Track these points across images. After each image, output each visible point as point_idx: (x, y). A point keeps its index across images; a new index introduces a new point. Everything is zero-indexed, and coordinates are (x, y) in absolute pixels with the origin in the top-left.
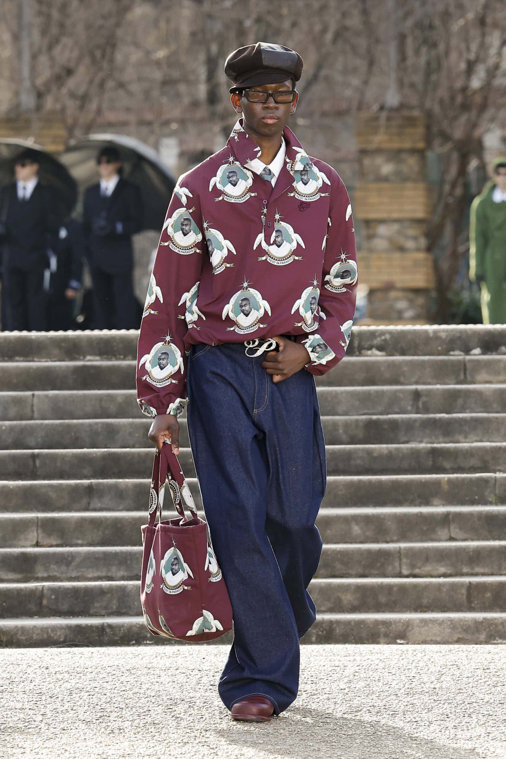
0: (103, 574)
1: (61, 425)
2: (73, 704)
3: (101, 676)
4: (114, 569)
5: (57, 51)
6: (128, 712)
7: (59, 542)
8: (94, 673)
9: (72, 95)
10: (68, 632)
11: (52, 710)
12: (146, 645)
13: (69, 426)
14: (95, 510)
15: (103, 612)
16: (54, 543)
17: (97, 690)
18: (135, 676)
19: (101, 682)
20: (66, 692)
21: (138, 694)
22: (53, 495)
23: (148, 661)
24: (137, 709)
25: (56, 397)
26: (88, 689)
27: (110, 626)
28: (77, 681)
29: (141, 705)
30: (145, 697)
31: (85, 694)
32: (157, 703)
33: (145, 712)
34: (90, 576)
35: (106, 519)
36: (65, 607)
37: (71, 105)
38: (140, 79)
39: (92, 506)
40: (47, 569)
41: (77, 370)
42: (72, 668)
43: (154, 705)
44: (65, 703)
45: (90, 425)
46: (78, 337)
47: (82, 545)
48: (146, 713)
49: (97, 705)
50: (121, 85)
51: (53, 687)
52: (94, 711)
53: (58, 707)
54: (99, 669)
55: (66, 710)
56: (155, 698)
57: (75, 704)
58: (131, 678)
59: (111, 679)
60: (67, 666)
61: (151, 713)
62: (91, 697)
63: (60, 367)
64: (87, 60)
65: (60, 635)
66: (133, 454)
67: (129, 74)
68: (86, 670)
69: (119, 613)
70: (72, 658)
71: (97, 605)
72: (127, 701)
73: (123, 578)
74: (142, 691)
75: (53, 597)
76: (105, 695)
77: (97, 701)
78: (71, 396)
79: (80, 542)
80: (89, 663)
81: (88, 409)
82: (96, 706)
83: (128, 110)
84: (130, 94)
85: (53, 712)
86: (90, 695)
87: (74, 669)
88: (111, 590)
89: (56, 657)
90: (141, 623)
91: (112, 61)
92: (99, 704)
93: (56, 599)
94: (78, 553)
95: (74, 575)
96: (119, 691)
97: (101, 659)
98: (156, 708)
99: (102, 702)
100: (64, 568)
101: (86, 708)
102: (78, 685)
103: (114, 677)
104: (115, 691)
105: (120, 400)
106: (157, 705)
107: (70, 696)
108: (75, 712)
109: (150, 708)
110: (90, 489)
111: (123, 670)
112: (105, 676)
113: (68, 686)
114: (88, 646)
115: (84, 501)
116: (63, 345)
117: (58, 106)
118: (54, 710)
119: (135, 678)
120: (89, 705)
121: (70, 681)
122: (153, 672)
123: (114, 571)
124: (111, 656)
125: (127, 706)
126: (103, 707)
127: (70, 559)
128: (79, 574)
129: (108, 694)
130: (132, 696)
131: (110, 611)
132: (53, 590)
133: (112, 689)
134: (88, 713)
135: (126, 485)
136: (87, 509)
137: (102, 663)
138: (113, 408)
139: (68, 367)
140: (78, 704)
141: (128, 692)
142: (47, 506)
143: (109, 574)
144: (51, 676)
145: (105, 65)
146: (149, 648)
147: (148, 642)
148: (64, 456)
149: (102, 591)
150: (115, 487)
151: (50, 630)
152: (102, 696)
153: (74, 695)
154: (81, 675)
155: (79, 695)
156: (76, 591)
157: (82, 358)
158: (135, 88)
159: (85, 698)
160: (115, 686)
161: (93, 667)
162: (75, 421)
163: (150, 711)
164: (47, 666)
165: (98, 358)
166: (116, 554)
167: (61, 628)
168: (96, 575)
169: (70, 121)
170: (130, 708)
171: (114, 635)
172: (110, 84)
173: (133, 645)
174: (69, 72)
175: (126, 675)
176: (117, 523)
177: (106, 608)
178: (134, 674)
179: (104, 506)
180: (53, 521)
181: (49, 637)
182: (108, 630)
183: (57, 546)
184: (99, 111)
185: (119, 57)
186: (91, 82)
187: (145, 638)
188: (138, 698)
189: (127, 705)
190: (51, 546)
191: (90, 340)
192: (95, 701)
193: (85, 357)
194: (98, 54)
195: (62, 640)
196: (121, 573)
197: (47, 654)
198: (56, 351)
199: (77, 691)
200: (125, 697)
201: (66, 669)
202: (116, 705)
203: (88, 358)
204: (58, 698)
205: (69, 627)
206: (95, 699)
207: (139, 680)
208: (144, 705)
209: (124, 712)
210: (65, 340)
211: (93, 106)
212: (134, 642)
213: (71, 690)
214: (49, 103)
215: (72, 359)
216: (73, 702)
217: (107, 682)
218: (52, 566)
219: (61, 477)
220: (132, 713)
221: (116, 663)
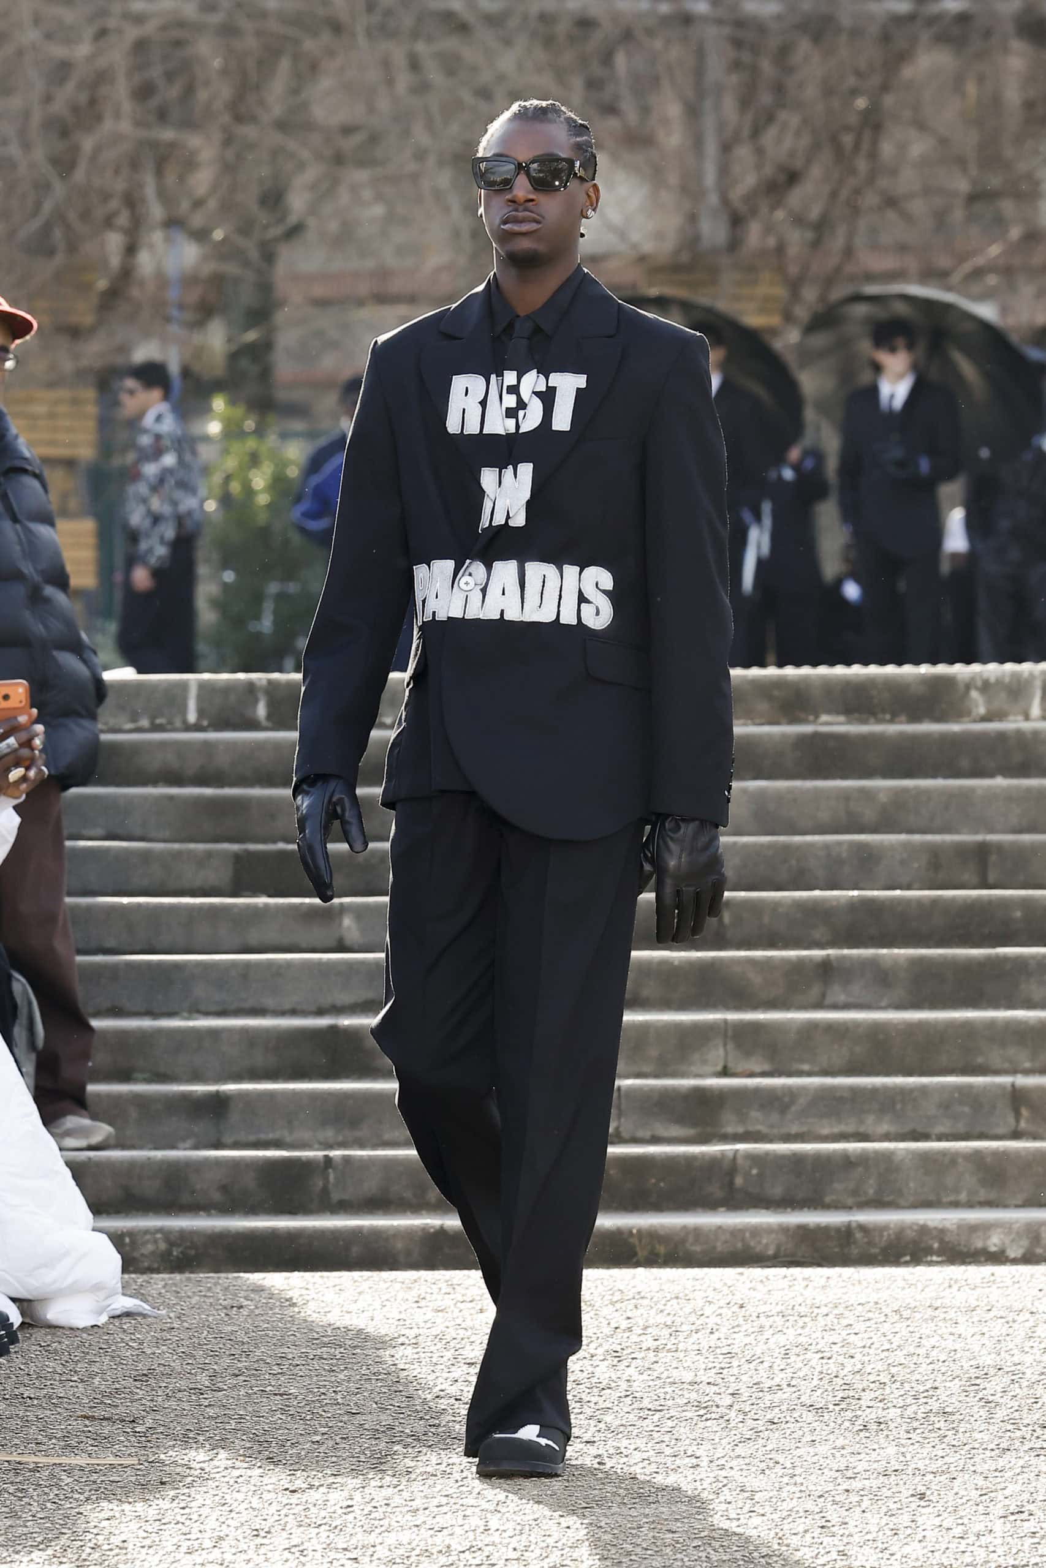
0: (850, 1128)
1: (771, 846)
2: (791, 1375)
3: (845, 1322)
4: (870, 1119)
5: (769, 136)
6: (896, 1391)
7: (767, 1067)
8: (831, 1316)
9: (799, 220)
10: (782, 1238)
11: (751, 1385)
12: (931, 1263)
13: (786, 847)
14: (835, 1007)
15: (850, 1201)
16: (757, 1069)
17: (835, 1348)
18: (909, 1322)
19: (844, 1333)
20: (778, 1351)
21: (915, 1357)
22: (756, 979)
23: (934, 1294)
24: (913, 1385)
25: (762, 792)
26: (819, 1347)
27: (862, 1228)
28: (800, 1331)
29: (918, 1377)
30: (928, 1362)
31: (815, 1355)
32: (950, 1373)
33: (927, 1391)
34: (825, 1131)
35: (857, 1024)
36: (777, 1191)
37: (796, 240)
38: (927, 191)
39: (829, 1000)
40: (743, 1118)
41: (802, 741)
42: (790, 1307)
43: (944, 1378)
44: (776, 1372)
45: (827, 846)
46: (806, 679)
47: (809, 1074)
48: (930, 1393)
49: (836, 1377)
50: (891, 202)
51: (754, 1343)
52: (830, 1389)
53: (763, 1380)
54: (840, 1310)
55: (778, 1386)
56: (946, 1364)
57: (795, 1375)
58: (901, 1326)
59: (863, 1329)
60: (780, 1303)
61: (938, 1393)
62: (824, 1361)
63: (770, 736)
64: (826, 156)
65: (767, 1245)
66: (908, 902)
67: (907, 181)
68: (816, 1311)
69: (879, 1203)
70: (790, 1286)
71: (837, 1186)
72: (893, 1370)
73: (887, 1137)
74: (922, 1351)
75: (754, 1171)
76: (852, 1357)
77: (835, 1370)
78: (790, 791)
79: (806, 1067)
80: (821, 1298)
81: (824, 816)
82: (835, 1379)
83: (903, 248)
84: (908, 218)
85: (754, 1390)
86: (822, 1358)
87: (793, 1309)
88: (863, 1160)
89: (759, 1286)
90: (921, 1222)
91: (873, 155)
92: (842, 1374)
93: (760, 1175)
94: (803, 1089)
95: (794, 1129)
96: (879, 1351)
97: (845, 1290)
98: (948, 1384)
99: (845, 1371)
100: (775, 1117)
101: (815, 1382)
102: (801, 1339)
103: (868, 1324)
104: (872, 1351)
105: (883, 798)
106: (950, 1378)
107: (784, 1360)
108: (794, 1389)
109: (937, 1384)
110: (826, 968)
111: (886, 1310)
112: (851, 1322)
113: (782, 1339)
114: (820, 1265)
115: (815, 991)
116: (776, 693)
117: (771, 242)
118: (755, 1387)
119: (908, 1326)
120: (822, 1376)
121: (785, 1330)
122: (942, 1316)
123: (870, 1124)
124: (865, 1284)
125: (893, 1379)
126: (848, 1379)
127: (786, 1099)
128: (804, 1129)
129: (858, 1356)
130: (903, 1361)
131: (863, 1199)
132: (755, 1159)
133: (864, 1347)
134: (819, 1392)
135: (895, 959)
136: (819, 1006)
137: (845, 1297)
138: (869, 815)
139: (784, 736)
140: (801, 1374)
141: (895, 1353)
142: (742, 999)
143: (862, 1129)
144: (749, 1321)
145: (862, 165)
146: (935, 1270)
147: (935, 1258)
148: (776, 904)
149: (848, 1162)
150: (873, 964)
151: (747, 1235)
152: (846, 1360)
153: (793, 1358)
154: (806, 1320)
155: (802, 1357)
156: (797, 1160)
157: (811, 718)
158: (918, 207)
159: (813, 1363)
160: (871, 1341)
161: (830, 1305)
162: (797, 839)
163: (936, 1388)
164: (741, 1302)
165: (842, 718)
166: (874, 1091)
167: (769, 1230)
168: (836, 1130)
169: (793, 270)
170: (899, 1383)
171: (870, 1243)
172: (871, 199)
173: (907, 1264)
174: (793, 177)
175: (892, 1321)
176: (876, 1034)
177: (855, 1193)
178: (908, 1319)
179: (851, 1000)
180: (756, 1027)
181: (747, 1247)
182: (859, 1235)
183: (764, 1074)
184: (848, 252)
185: (887, 149)
186: (834, 195)
187: (929, 1251)
188: (915, 1364)
189: (893, 1377)
190: (752, 1075)
191: (828, 685)
192: (833, 1368)
193: (817, 717)
194: (848, 140)
195: (771, 1252)
196: (884, 1127)
197: (742, 1278)
198: (763, 706)
199: (797, 1350)
200: (889, 1362)
201: (779, 1308)
202: (872, 1378)
203: (824, 718)
204: (762, 1362)
205: (784, 1229)
206: (832, 1366)
207: (916, 1330)
208: (926, 1378)
209: (888, 1391)
210: (780, 684)
211: (837, 242)
212: (908, 1258)
213: (786, 1348)
214: (754, 235)
215: (793, 720)
216: (792, 1370)
217: (856, 1334)
218: (754, 1114)
219: (772, 943)
220: (903, 1393)
221: (874, 1297)
